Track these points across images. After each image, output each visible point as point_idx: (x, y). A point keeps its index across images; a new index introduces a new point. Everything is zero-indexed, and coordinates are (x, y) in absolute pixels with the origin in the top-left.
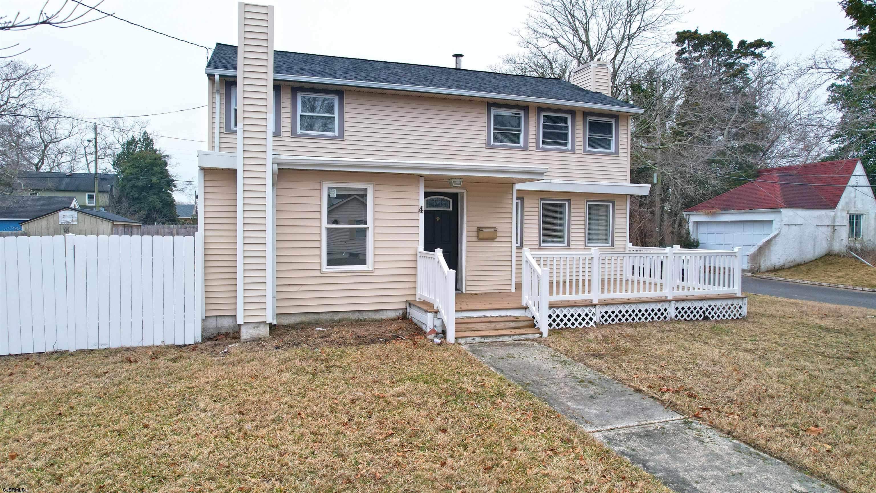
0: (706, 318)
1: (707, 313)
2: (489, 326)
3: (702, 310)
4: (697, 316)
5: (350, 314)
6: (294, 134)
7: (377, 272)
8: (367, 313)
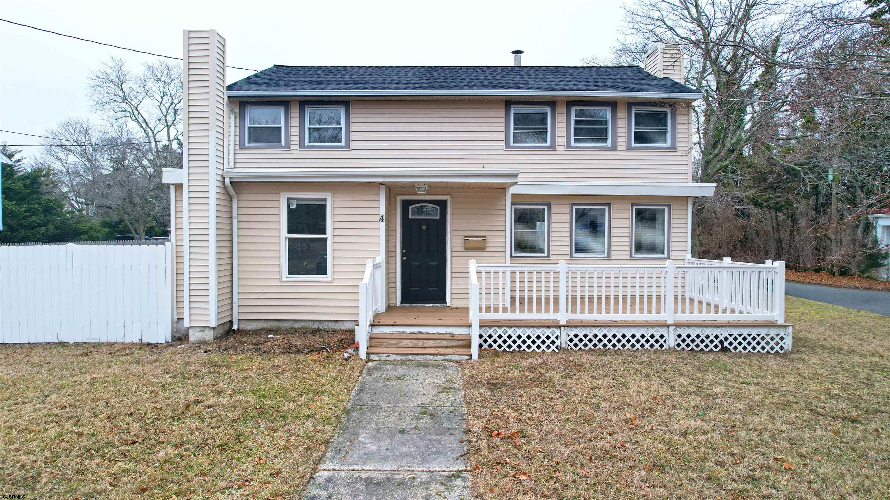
0: (724, 350)
1: (726, 344)
2: (416, 344)
3: (719, 339)
4: (711, 346)
5: (310, 323)
6: (302, 146)
7: (336, 282)
8: (327, 323)
